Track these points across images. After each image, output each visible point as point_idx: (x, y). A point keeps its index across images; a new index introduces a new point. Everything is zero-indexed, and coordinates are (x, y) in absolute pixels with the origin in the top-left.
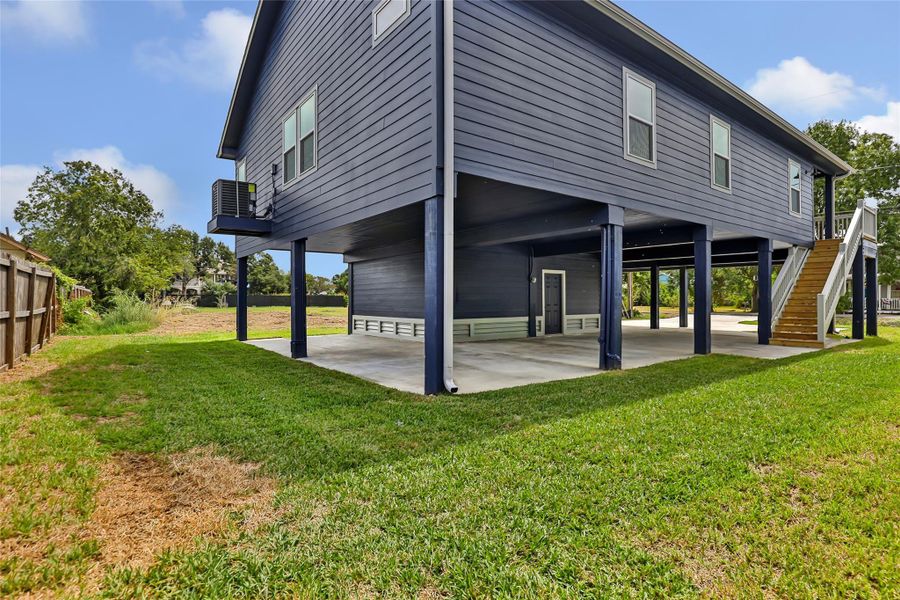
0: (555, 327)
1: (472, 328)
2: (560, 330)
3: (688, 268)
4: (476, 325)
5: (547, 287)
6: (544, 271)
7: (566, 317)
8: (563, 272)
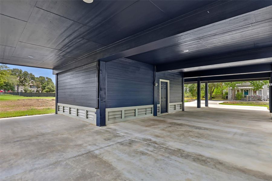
0: (165, 110)
1: (137, 111)
2: (167, 111)
3: (209, 82)
4: (138, 109)
5: (161, 89)
6: (161, 80)
7: (169, 104)
8: (168, 81)
